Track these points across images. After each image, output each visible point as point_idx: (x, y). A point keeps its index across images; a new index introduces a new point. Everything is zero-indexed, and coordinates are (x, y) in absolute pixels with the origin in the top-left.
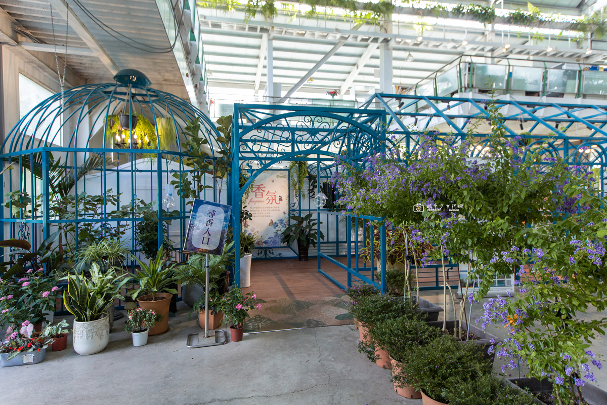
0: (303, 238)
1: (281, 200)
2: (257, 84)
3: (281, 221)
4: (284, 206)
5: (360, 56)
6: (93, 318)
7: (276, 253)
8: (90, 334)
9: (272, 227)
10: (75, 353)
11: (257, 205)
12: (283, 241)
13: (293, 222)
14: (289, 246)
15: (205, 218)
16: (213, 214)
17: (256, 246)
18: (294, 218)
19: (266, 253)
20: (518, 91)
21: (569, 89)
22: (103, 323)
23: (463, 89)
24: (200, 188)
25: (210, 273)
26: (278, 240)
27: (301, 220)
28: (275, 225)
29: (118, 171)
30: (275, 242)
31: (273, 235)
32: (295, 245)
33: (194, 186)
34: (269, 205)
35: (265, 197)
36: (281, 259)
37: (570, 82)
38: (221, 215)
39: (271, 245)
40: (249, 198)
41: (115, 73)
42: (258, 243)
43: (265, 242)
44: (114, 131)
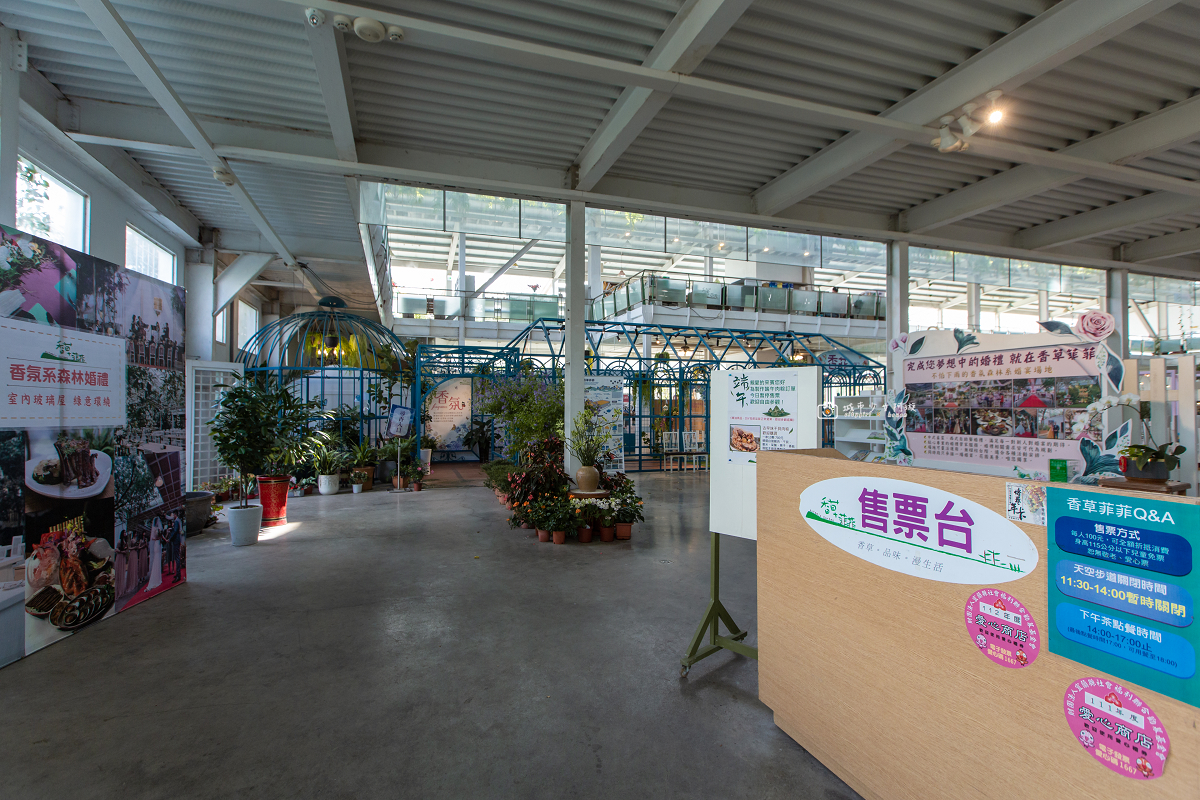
0: (483, 441)
1: (463, 405)
2: (450, 264)
3: (464, 426)
4: (467, 412)
5: (558, 263)
6: (329, 474)
7: (459, 457)
8: (331, 482)
9: (454, 432)
10: (320, 494)
11: (440, 410)
12: (465, 444)
13: (476, 427)
14: (471, 451)
15: (399, 416)
16: (403, 414)
17: (439, 449)
18: (477, 423)
19: (448, 456)
20: (700, 305)
21: (747, 304)
22: (336, 477)
23: (647, 302)
24: (391, 395)
25: (401, 452)
26: (461, 443)
27: (482, 425)
28: (458, 429)
29: (308, 378)
30: (457, 446)
31: (456, 439)
32: (477, 448)
33: (386, 394)
34: (452, 410)
35: (448, 403)
36: (464, 463)
37: (748, 297)
38: (408, 414)
39: (453, 449)
40: (433, 404)
41: (319, 298)
42: (440, 447)
43: (448, 446)
44: (314, 346)
